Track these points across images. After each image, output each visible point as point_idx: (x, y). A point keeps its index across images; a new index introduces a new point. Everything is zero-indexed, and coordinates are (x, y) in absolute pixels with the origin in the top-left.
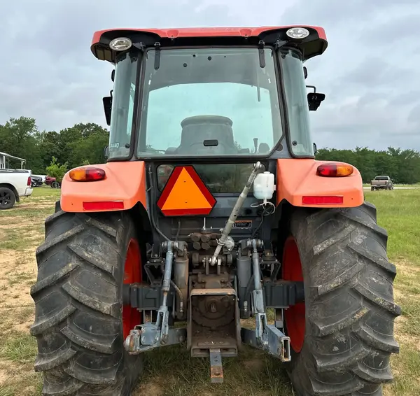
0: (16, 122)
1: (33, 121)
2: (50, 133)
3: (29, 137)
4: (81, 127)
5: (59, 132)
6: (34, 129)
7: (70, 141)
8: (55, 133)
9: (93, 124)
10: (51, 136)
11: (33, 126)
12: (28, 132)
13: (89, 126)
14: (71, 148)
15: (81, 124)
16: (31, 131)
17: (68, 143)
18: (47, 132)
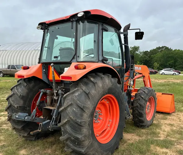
0: (132, 48)
1: (139, 47)
2: (145, 51)
3: (137, 54)
4: (159, 48)
5: (149, 51)
6: (139, 50)
7: (153, 54)
8: (147, 51)
9: (165, 47)
10: (146, 53)
11: (138, 49)
12: (136, 52)
13: (163, 47)
14: (153, 57)
15: (159, 47)
16: (137, 51)
17: (152, 56)
18: (144, 51)
